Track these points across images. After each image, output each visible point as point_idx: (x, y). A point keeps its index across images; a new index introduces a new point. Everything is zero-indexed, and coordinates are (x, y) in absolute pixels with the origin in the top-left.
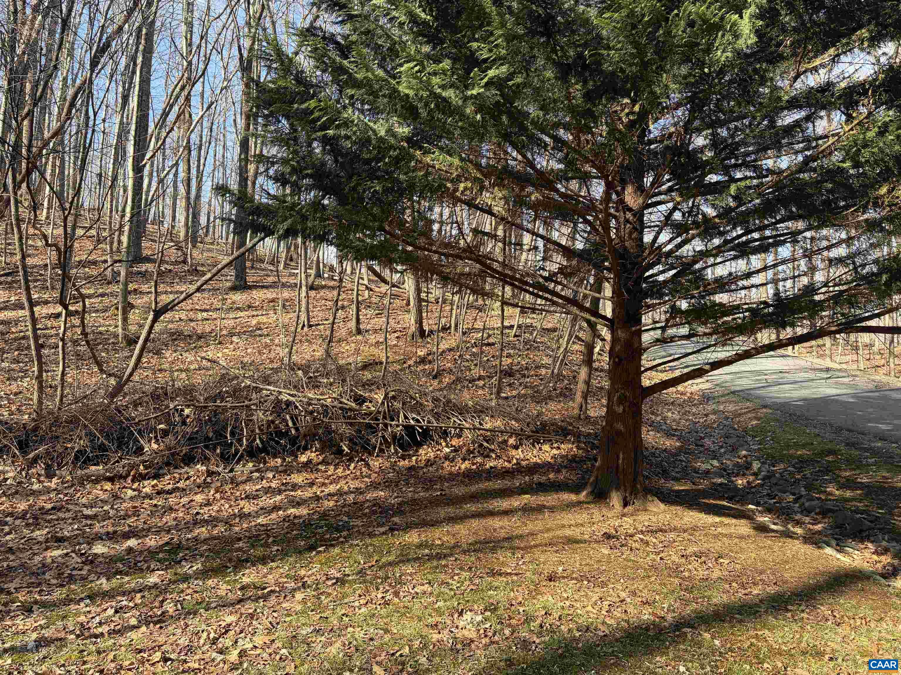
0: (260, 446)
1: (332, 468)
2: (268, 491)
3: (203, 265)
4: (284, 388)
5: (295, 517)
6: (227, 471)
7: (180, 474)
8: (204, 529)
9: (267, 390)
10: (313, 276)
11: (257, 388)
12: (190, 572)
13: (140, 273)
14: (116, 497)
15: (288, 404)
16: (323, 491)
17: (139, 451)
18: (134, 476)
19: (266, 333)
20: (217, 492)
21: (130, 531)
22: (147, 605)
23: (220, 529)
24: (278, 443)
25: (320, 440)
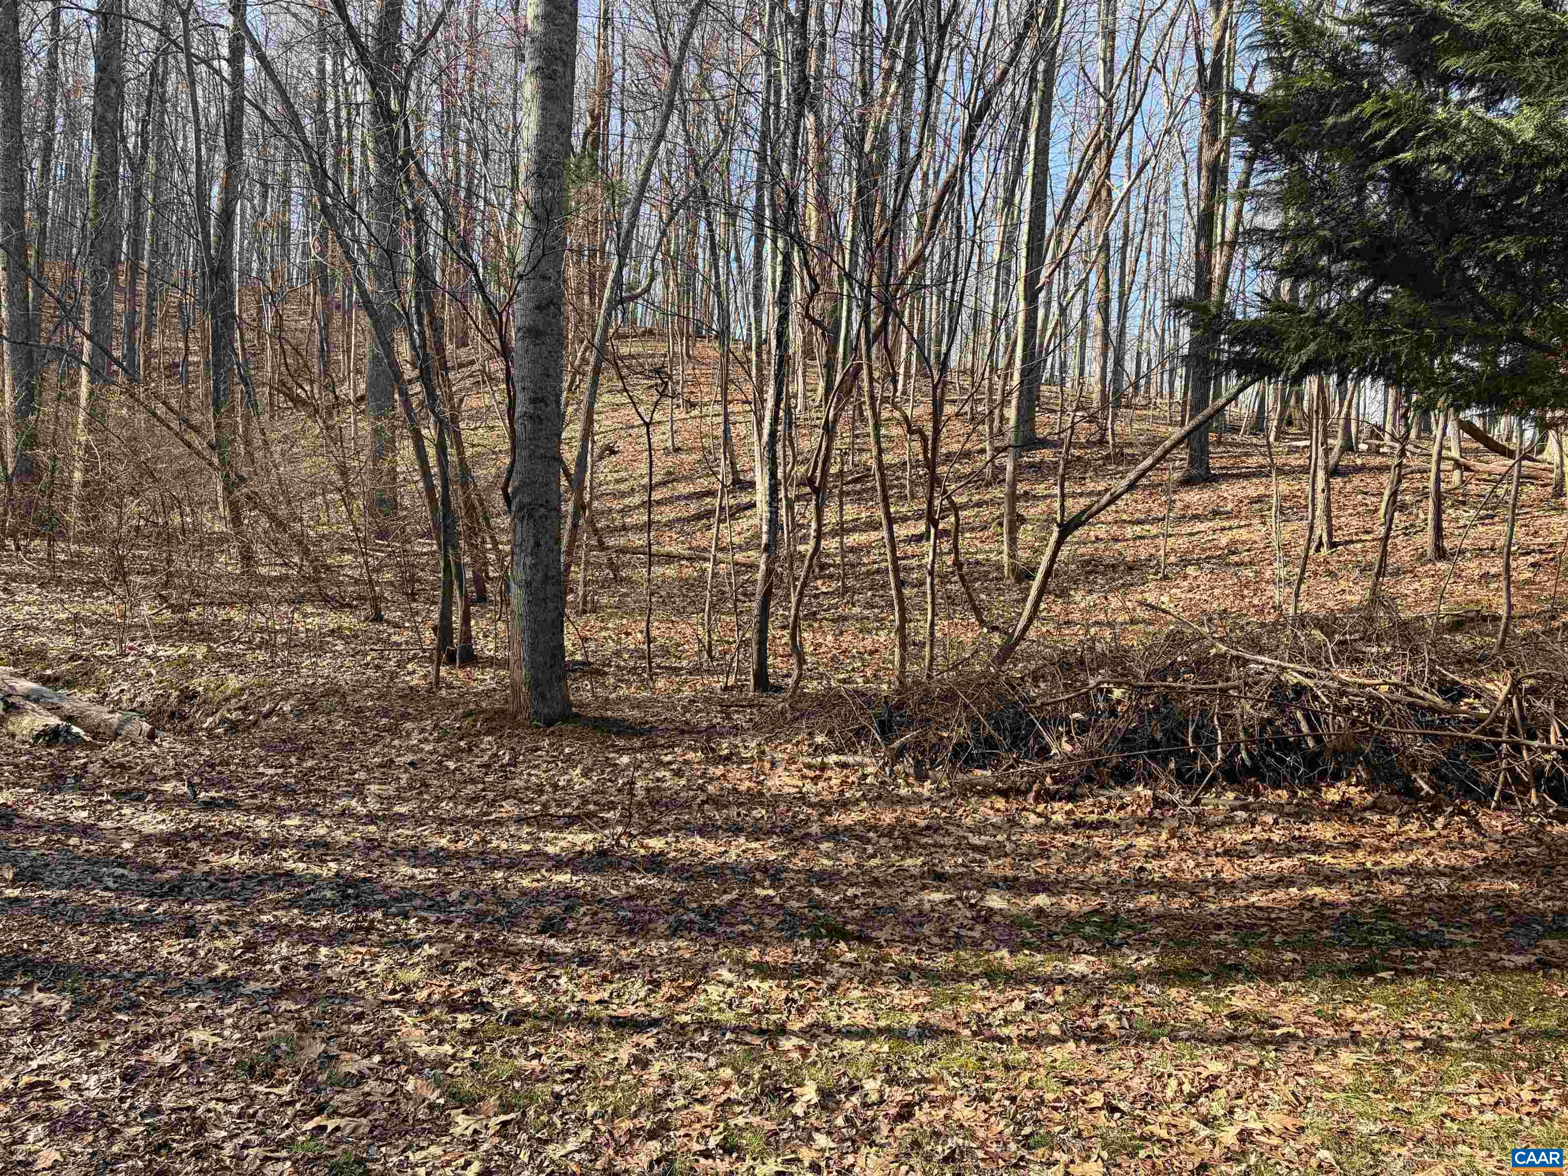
0: (1248, 763)
1: (1394, 819)
2: (1266, 846)
3: (1130, 445)
4: (1291, 661)
5: (1324, 904)
6: (1188, 802)
7: (1109, 798)
8: (1154, 898)
9: (1257, 662)
10: (1336, 450)
11: (1238, 658)
12: (1138, 967)
13: (1031, 465)
14: (1013, 823)
15: (1300, 690)
16: (1377, 863)
17: (1044, 752)
18: (1038, 793)
19: (1247, 559)
20: (1173, 836)
21: (1037, 882)
22: (1072, 1008)
23: (1180, 903)
24: (1281, 761)
25: (1368, 765)
